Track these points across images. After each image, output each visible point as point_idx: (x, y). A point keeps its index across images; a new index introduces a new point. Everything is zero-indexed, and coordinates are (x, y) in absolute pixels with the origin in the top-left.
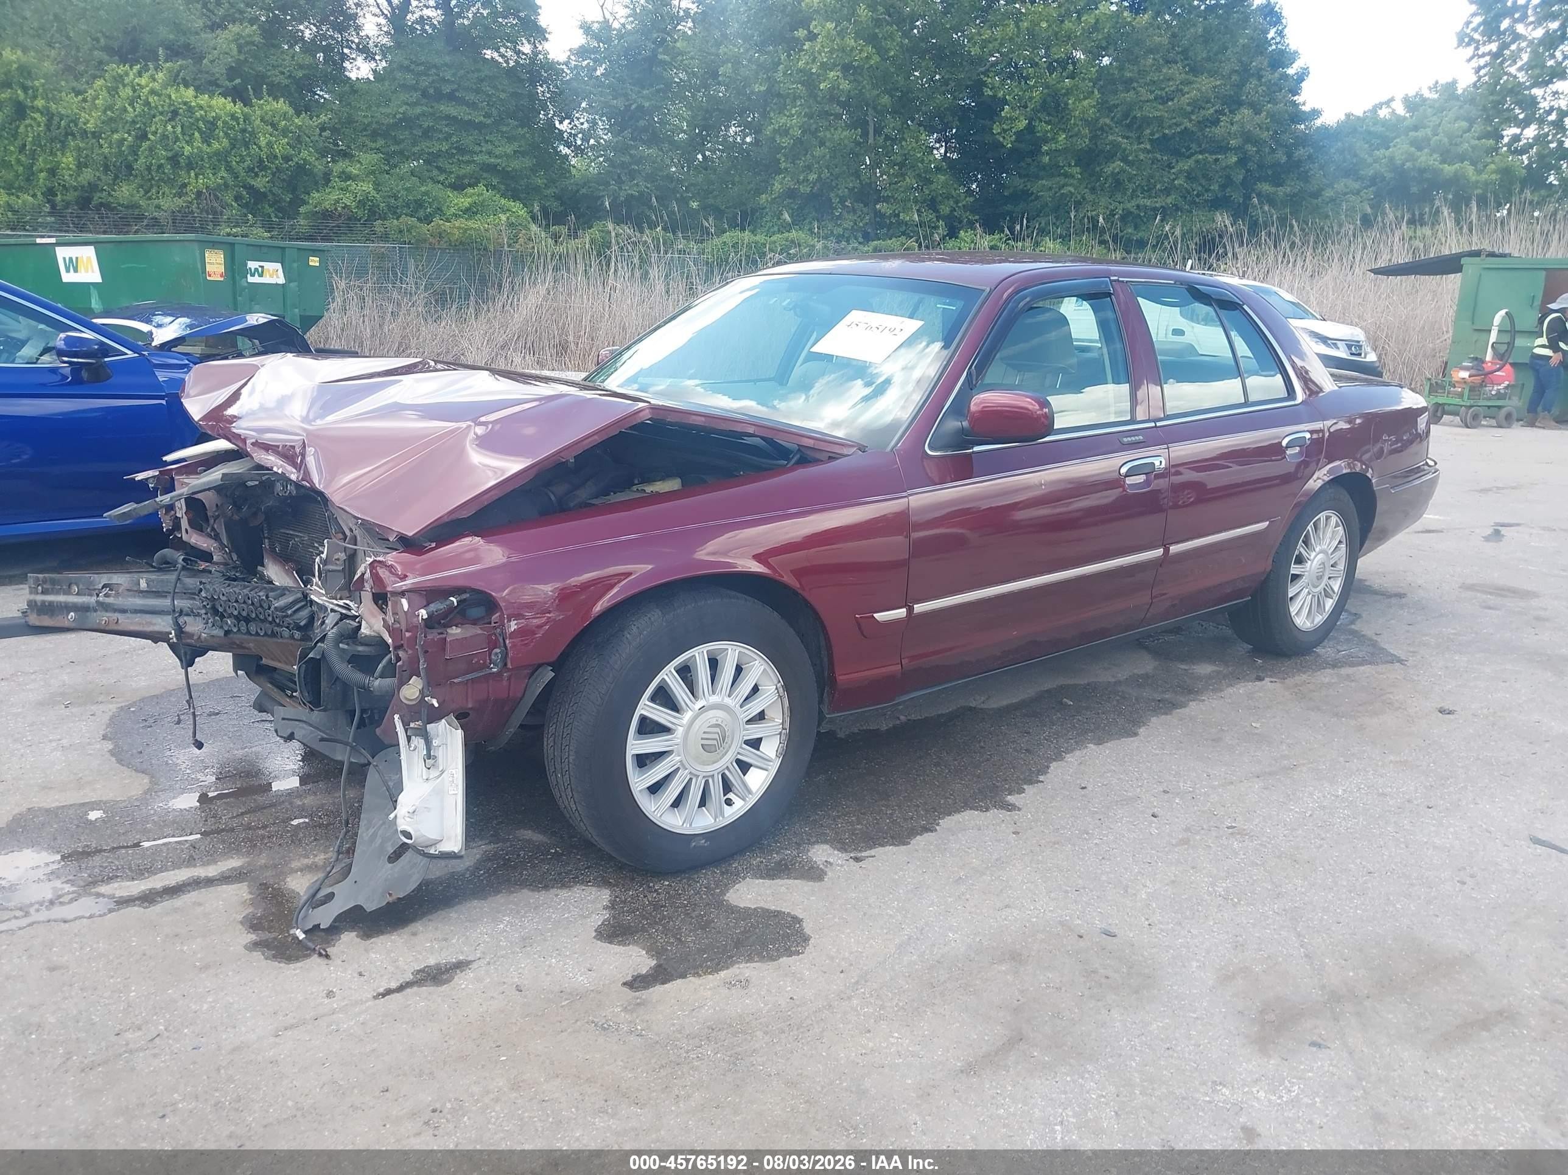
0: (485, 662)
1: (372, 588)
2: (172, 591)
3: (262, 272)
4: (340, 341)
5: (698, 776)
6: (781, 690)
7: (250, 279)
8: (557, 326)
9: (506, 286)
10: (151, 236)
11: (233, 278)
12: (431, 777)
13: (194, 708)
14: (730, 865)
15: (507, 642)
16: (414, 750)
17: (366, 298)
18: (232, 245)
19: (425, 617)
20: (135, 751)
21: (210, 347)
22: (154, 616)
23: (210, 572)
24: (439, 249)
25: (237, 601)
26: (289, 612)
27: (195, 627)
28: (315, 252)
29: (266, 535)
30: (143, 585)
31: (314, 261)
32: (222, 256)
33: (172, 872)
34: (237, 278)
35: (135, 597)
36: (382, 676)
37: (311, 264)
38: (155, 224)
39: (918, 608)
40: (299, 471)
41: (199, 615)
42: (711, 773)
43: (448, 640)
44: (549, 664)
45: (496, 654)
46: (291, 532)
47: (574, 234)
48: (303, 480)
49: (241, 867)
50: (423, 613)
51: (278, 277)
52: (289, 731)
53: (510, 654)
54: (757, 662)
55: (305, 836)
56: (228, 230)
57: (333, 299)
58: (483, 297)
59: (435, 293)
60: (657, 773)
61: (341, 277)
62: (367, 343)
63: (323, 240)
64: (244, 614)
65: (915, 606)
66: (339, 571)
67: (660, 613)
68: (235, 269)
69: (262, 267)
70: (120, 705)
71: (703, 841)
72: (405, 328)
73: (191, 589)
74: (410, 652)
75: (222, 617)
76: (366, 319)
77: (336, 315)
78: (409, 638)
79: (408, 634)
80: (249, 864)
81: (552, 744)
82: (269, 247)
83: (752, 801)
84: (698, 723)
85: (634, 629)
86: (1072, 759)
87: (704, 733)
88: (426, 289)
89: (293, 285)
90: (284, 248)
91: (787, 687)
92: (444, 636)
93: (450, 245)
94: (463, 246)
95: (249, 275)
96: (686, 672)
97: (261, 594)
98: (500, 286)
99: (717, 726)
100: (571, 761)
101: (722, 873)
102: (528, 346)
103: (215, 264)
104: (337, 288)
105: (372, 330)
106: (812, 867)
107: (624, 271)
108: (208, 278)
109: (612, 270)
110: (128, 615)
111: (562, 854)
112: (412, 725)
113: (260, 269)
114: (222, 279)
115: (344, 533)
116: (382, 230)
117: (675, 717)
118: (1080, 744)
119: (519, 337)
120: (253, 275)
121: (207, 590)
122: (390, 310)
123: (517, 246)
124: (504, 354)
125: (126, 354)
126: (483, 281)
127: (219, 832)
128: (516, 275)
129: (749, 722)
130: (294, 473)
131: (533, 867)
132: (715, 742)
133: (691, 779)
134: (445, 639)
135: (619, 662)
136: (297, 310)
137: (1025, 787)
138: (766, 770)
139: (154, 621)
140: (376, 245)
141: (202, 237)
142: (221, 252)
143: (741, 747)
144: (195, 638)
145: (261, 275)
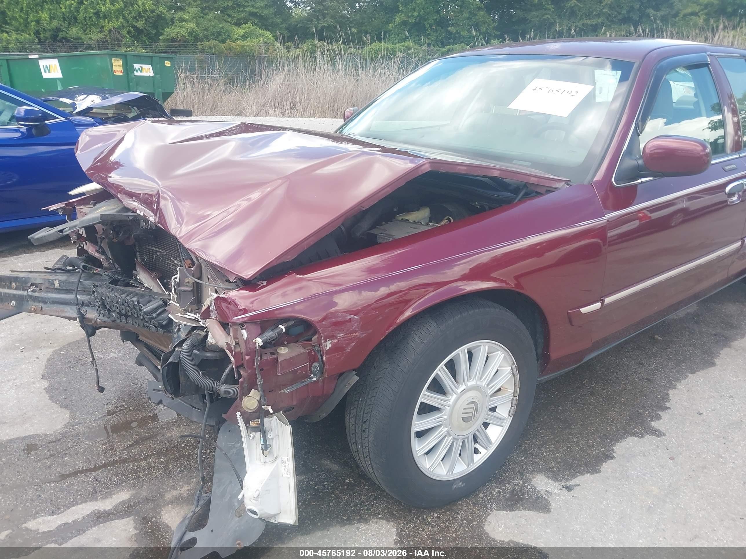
0: (306, 372)
1: (216, 317)
2: (75, 289)
3: (142, 70)
4: (183, 105)
5: (458, 439)
6: (515, 370)
7: (136, 74)
8: (290, 93)
9: (264, 73)
10: (87, 52)
11: (128, 74)
12: (267, 461)
13: (96, 366)
14: (477, 495)
15: (324, 358)
16: (253, 438)
17: (195, 83)
18: (126, 56)
19: (261, 344)
20: (61, 388)
21: (118, 109)
22: (66, 306)
23: (101, 275)
24: (230, 56)
25: (117, 303)
26: (154, 315)
27: (92, 314)
28: (168, 59)
29: (138, 250)
30: (57, 285)
31: (168, 64)
32: (121, 62)
33: (80, 506)
34: (129, 73)
35: (52, 293)
36: (226, 382)
37: (166, 65)
38: (90, 47)
39: (607, 300)
40: (156, 215)
41: (94, 306)
42: (467, 436)
43: (279, 360)
44: (354, 370)
45: (315, 367)
46: (154, 249)
47: (297, 47)
48: (159, 223)
49: (129, 500)
50: (259, 341)
51: (150, 72)
52: (159, 399)
53: (326, 367)
54: (499, 352)
55: (173, 468)
56: (125, 49)
57: (179, 83)
58: (252, 81)
59: (229, 79)
60: (431, 441)
61: (182, 72)
62: (196, 106)
63: (172, 53)
64: (124, 312)
65: (605, 299)
66: (190, 291)
67: (435, 325)
68: (128, 68)
69: (141, 67)
70: (54, 349)
71: (460, 484)
72: (215, 97)
73: (88, 288)
74: (249, 371)
75: (109, 311)
76: (195, 93)
77: (180, 92)
78: (247, 360)
79: (247, 357)
80: (134, 496)
81: (353, 423)
82: (144, 56)
83: (492, 449)
84: (460, 402)
85: (416, 338)
86: (681, 386)
87: (464, 409)
88: (225, 77)
89: (158, 76)
90: (152, 57)
91: (519, 368)
92: (275, 356)
93: (235, 54)
94: (242, 54)
95: (135, 72)
96: (452, 367)
97: (135, 299)
98: (261, 75)
99: (473, 402)
100: (370, 440)
101: (474, 504)
102: (276, 105)
103: (118, 66)
104: (180, 77)
105: (199, 99)
106: (538, 498)
107: (324, 65)
108: (115, 74)
109: (318, 65)
110: (49, 304)
111: (354, 485)
112: (252, 424)
113: (141, 68)
114: (122, 74)
115: (191, 259)
116: (201, 47)
117: (444, 401)
118: (681, 375)
119: (271, 100)
120: (137, 72)
121: (98, 293)
122: (207, 88)
123: (268, 54)
124: (265, 109)
125: (58, 118)
126: (253, 72)
127: (113, 463)
128: (269, 68)
129: (493, 395)
130: (152, 216)
131: (337, 498)
132: (471, 415)
133: (453, 442)
134: (277, 359)
135: (407, 367)
136: (160, 89)
137: (660, 413)
138: (502, 426)
139: (66, 310)
140: (199, 55)
141: (110, 52)
142: (120, 59)
143: (487, 414)
144: (93, 322)
145: (141, 72)
